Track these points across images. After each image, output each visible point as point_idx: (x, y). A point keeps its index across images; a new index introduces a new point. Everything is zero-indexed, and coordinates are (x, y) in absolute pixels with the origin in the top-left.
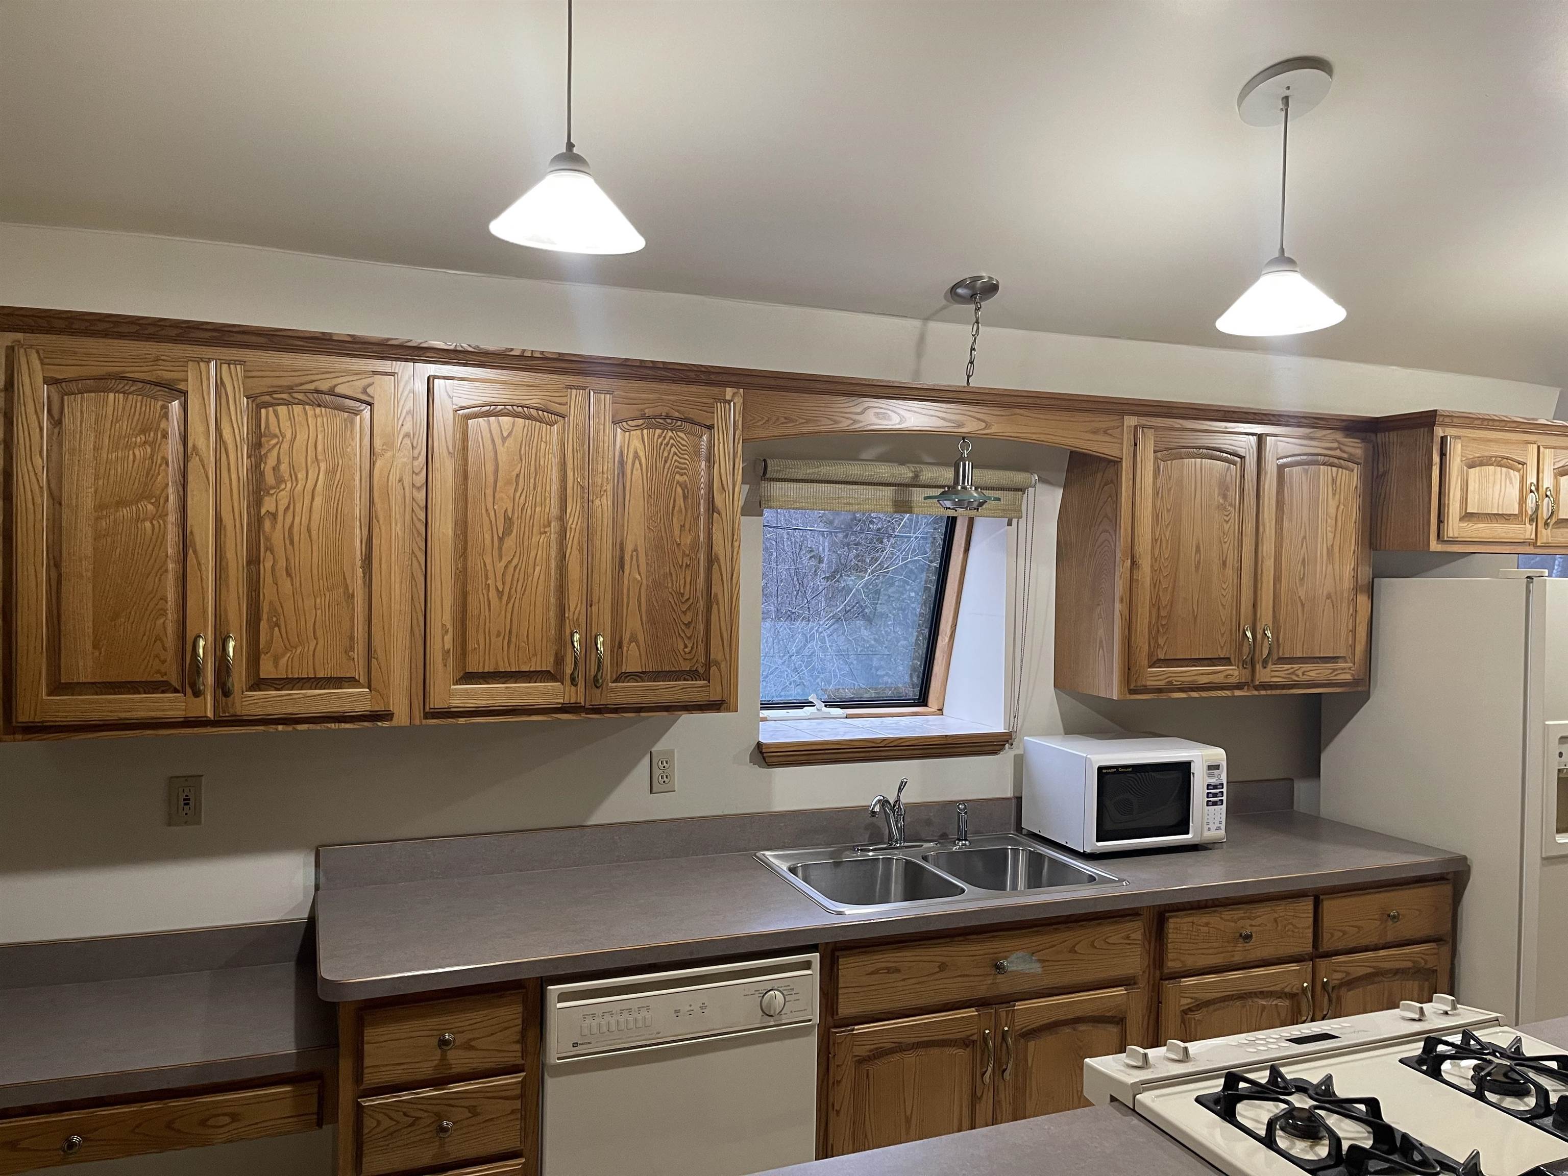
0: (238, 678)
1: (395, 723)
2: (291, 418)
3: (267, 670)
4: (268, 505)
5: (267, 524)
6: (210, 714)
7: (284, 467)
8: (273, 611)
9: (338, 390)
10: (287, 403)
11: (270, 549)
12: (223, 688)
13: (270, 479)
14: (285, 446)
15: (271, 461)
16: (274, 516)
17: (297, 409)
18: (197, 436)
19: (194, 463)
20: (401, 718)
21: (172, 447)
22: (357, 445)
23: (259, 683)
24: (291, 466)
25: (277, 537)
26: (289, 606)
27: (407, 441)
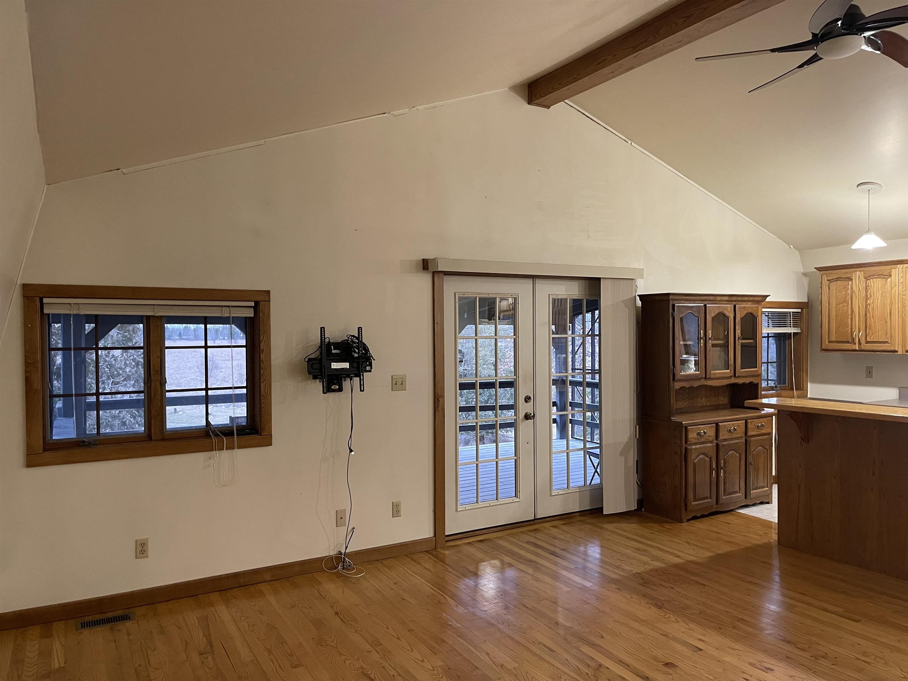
0: (863, 341)
1: (899, 353)
2: (873, 282)
3: (869, 339)
4: (869, 302)
5: (868, 307)
6: (857, 349)
7: (872, 293)
8: (870, 326)
9: (884, 274)
10: (873, 278)
11: (869, 312)
12: (860, 343)
13: (869, 296)
14: (872, 288)
15: (869, 292)
16: (869, 304)
17: (875, 280)
18: (854, 288)
19: (854, 294)
20: (900, 352)
21: (849, 291)
22: (888, 286)
23: (867, 342)
24: (873, 293)
25: (871, 310)
26: (873, 325)
27: (901, 284)
